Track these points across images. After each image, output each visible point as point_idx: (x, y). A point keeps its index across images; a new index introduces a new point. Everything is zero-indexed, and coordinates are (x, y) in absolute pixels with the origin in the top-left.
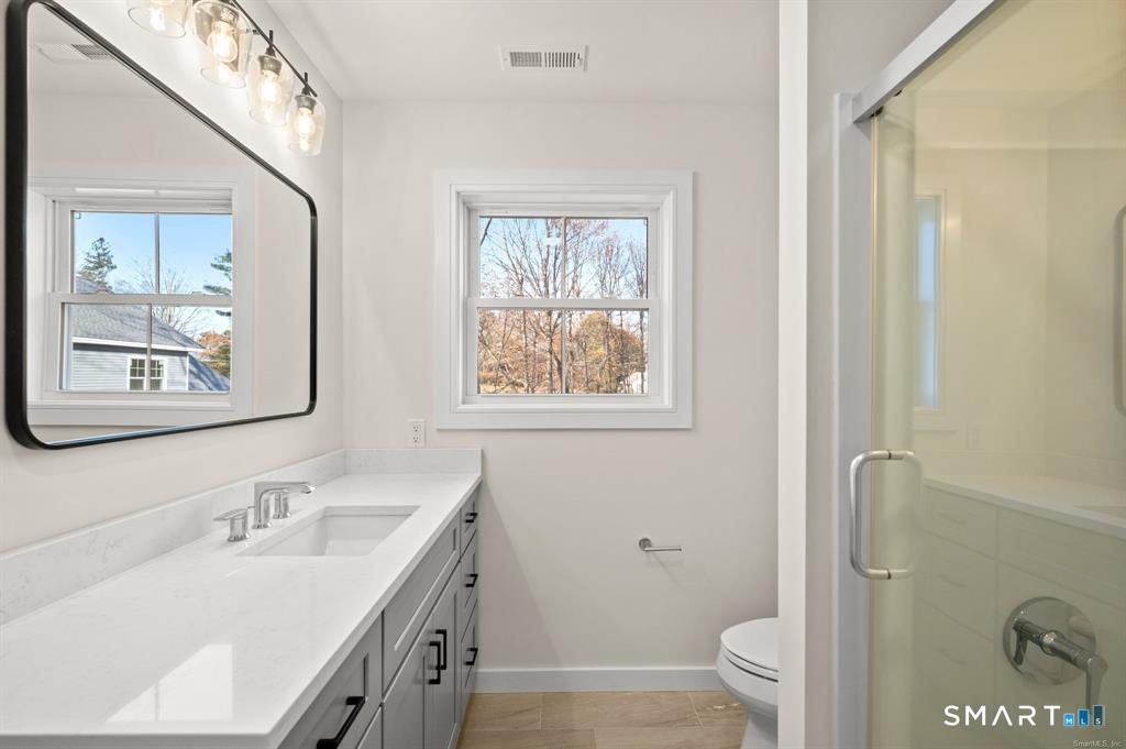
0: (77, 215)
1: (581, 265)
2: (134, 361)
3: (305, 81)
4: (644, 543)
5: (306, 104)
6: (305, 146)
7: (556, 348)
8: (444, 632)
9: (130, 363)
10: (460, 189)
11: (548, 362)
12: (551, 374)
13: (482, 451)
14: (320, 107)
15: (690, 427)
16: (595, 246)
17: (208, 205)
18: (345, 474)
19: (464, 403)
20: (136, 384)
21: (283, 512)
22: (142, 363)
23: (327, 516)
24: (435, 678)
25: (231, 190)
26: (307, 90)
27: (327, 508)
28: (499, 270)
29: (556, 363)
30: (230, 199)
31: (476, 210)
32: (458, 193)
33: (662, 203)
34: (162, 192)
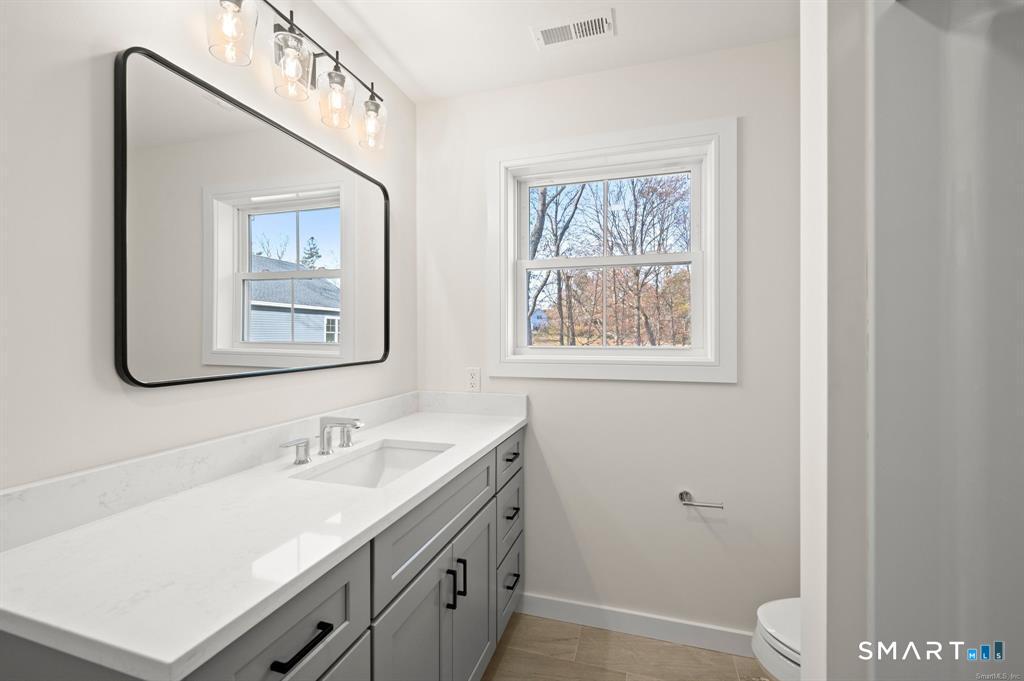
0: (252, 218)
1: (667, 229)
2: (328, 320)
3: (371, 90)
4: (683, 496)
5: (372, 107)
6: (371, 143)
7: (643, 304)
8: (463, 562)
9: (326, 322)
10: (507, 165)
11: (636, 318)
12: (639, 329)
13: (528, 398)
14: (383, 110)
15: (735, 381)
16: (681, 210)
17: (326, 201)
18: (418, 411)
19: (514, 353)
20: (330, 337)
21: (346, 441)
22: (333, 321)
23: (384, 447)
24: (451, 602)
25: (338, 187)
26: (373, 96)
27: (385, 441)
28: (592, 238)
29: (643, 318)
30: (339, 195)
31: (525, 182)
32: (507, 169)
33: (706, 154)
34: (301, 194)
